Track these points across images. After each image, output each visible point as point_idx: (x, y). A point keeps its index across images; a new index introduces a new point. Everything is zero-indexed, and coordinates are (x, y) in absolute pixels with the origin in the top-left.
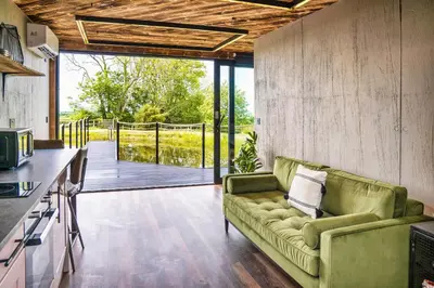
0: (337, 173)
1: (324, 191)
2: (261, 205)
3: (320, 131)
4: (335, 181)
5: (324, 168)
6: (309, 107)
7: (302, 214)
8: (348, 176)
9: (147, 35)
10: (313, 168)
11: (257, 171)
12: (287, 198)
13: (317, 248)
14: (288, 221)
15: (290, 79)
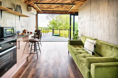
0: (100, 42)
1: (95, 46)
2: (76, 48)
3: (95, 29)
4: (99, 44)
5: (95, 39)
6: (92, 23)
7: (87, 53)
8: (104, 42)
9: (54, 9)
10: (92, 39)
11: (78, 39)
12: (83, 47)
13: (90, 68)
14: (82, 55)
15: (87, 16)
